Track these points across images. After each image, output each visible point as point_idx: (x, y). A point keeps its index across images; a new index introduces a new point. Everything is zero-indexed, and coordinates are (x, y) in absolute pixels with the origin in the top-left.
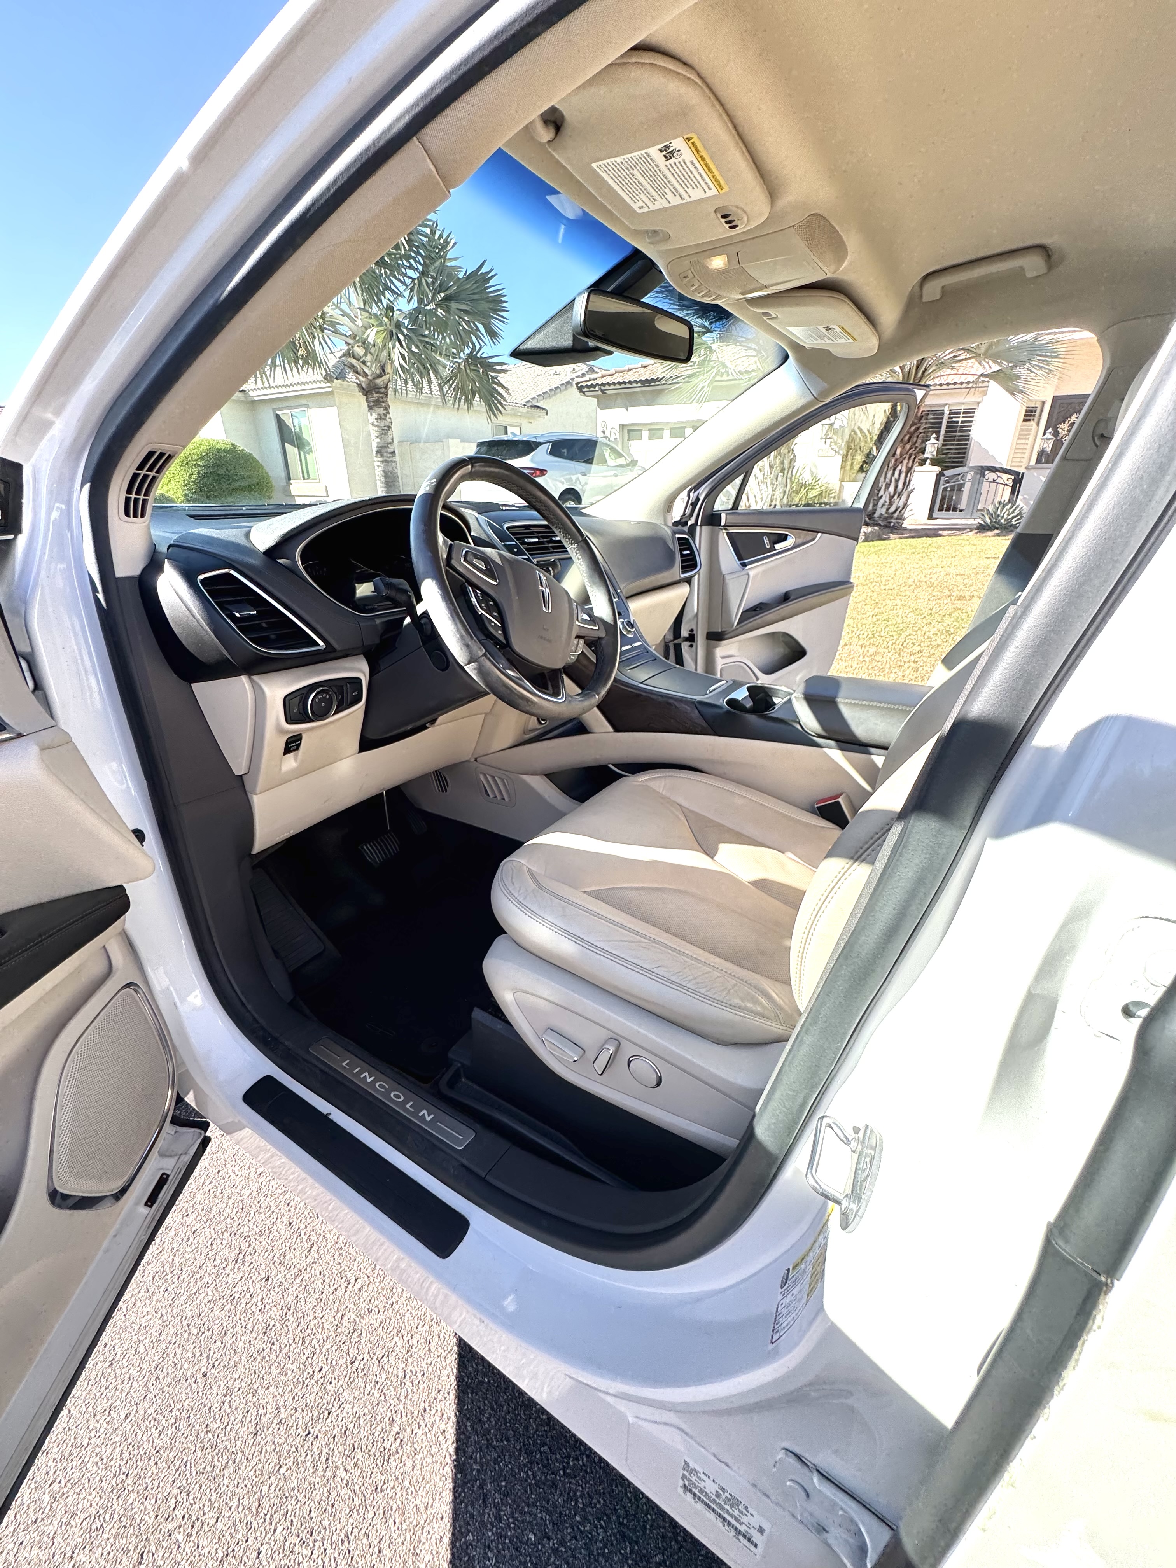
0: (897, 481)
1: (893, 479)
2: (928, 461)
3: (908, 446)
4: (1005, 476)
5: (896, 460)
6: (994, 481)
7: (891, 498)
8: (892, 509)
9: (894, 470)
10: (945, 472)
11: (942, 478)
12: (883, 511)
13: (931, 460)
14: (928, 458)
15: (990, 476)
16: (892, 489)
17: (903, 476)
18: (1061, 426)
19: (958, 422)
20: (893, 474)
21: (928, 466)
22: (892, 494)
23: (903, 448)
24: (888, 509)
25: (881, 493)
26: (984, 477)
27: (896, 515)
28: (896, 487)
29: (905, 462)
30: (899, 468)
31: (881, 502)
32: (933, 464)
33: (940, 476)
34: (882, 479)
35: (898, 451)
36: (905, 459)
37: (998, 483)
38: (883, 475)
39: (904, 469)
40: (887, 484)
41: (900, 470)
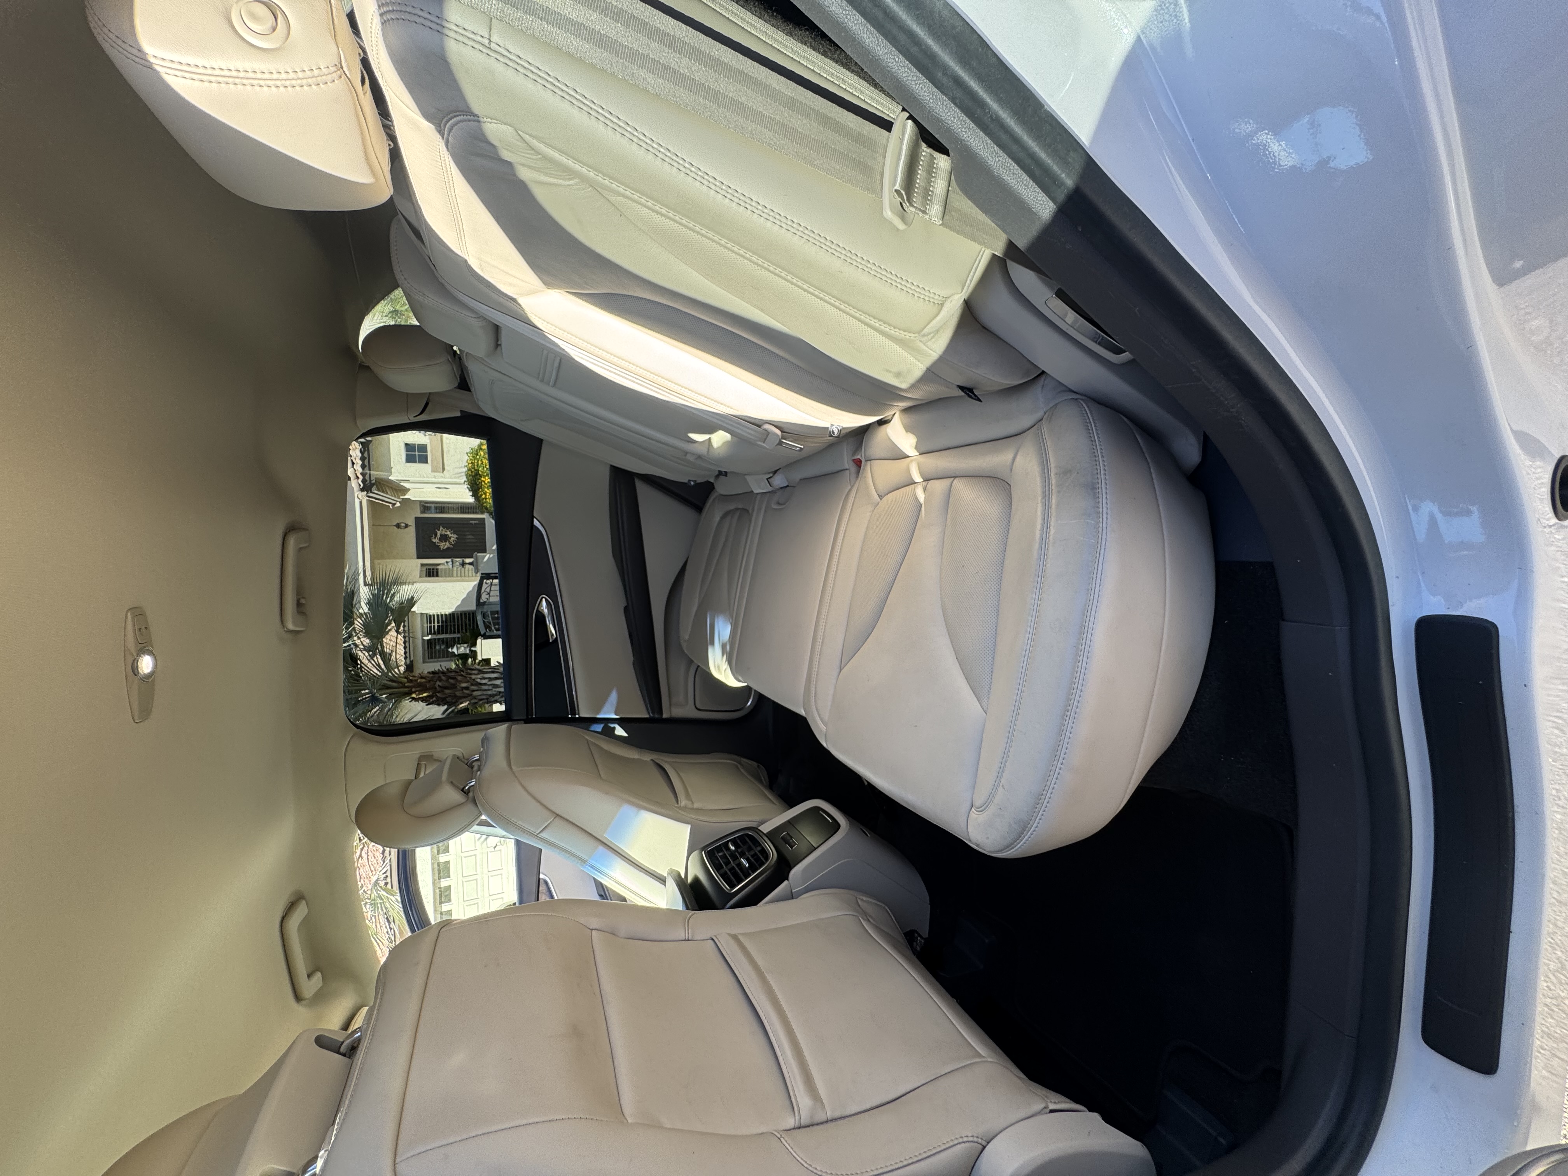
0: (490, 679)
1: (489, 683)
2: (473, 649)
3: (459, 678)
4: (484, 586)
5: (472, 685)
6: (489, 594)
9: (481, 684)
10: (482, 633)
11: (487, 634)
13: (472, 647)
14: (470, 650)
15: (484, 597)
18: (442, 548)
19: (438, 626)
20: (485, 684)
21: (478, 648)
23: (461, 682)
26: (485, 602)
28: (496, 678)
29: (473, 677)
30: (479, 680)
32: (475, 645)
33: (486, 637)
34: (489, 693)
35: (464, 685)
36: (470, 678)
37: (489, 596)
38: (485, 693)
39: (479, 676)
40: (493, 688)
41: (481, 679)
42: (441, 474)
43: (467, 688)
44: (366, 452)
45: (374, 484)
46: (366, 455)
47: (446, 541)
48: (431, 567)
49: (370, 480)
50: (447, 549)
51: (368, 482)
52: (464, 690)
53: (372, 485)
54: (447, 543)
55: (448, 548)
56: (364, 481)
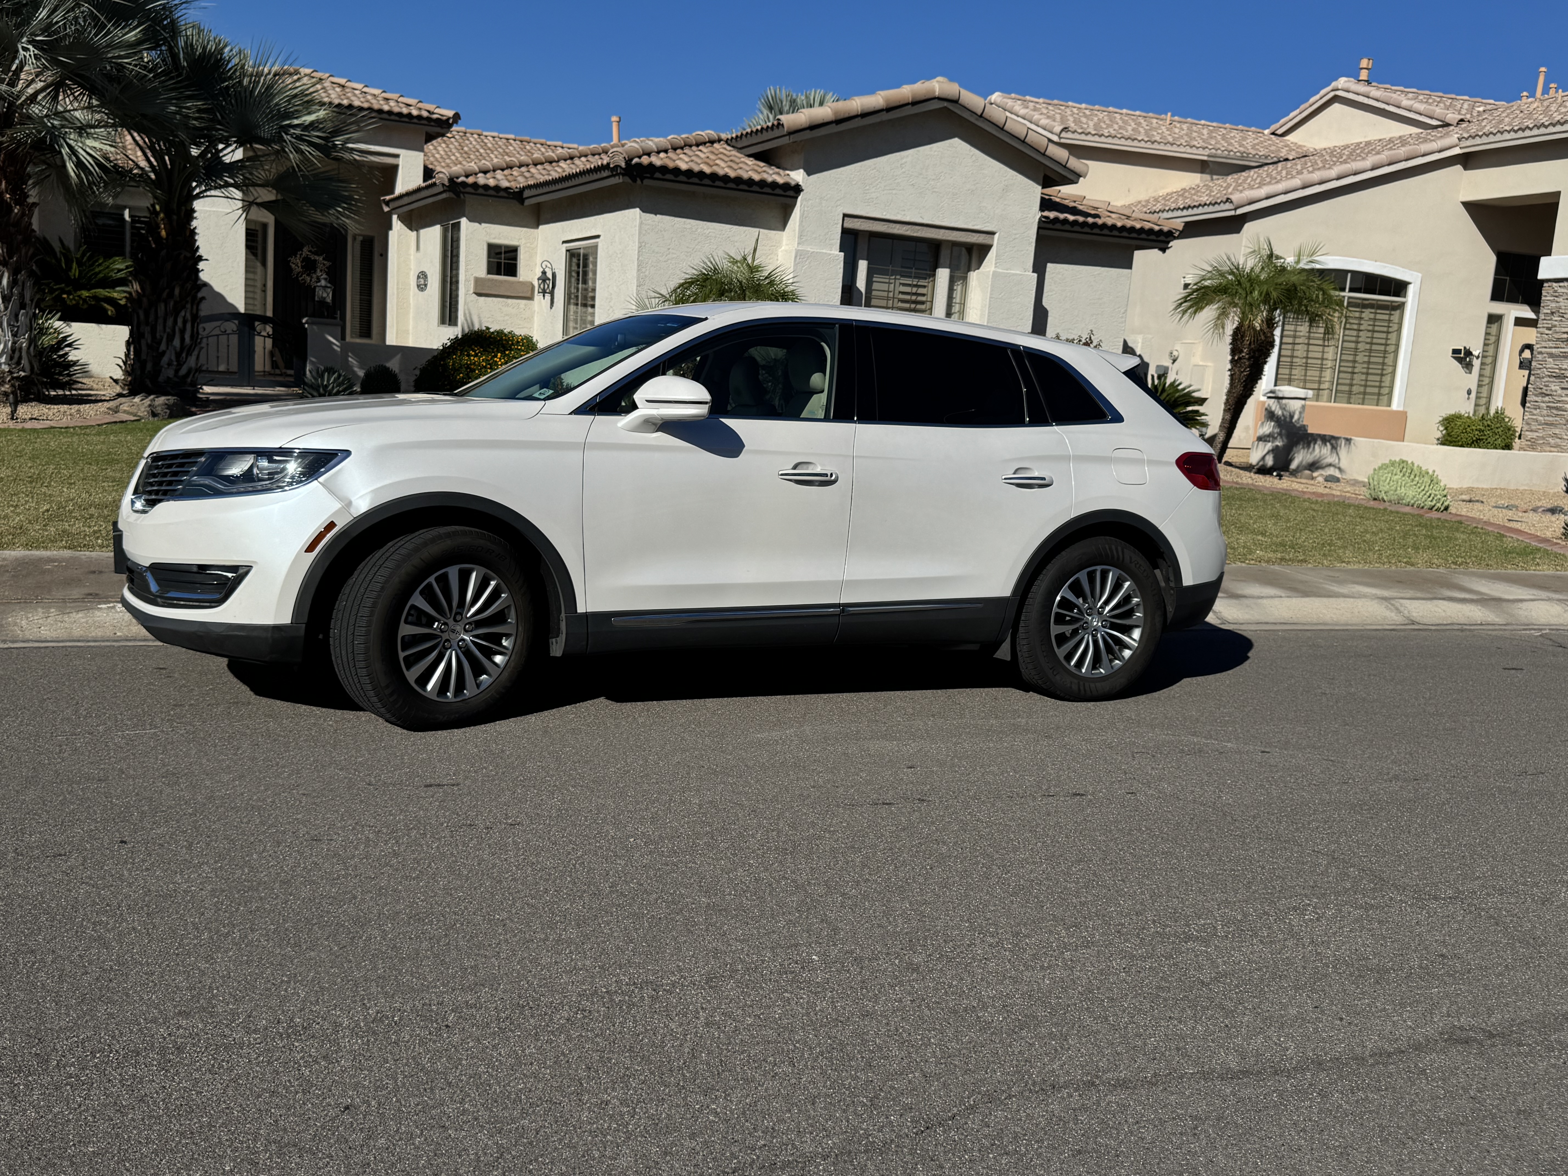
0: (183, 332)
3: (189, 286)
5: (176, 303)
7: (178, 355)
8: (183, 371)
12: (171, 373)
16: (177, 342)
17: (189, 326)
18: (292, 259)
22: (178, 349)
23: (182, 287)
24: (177, 371)
25: (163, 347)
26: (254, 329)
27: (189, 380)
28: (182, 340)
29: (189, 306)
30: (183, 313)
31: (165, 359)
34: (160, 328)
35: (177, 291)
36: (187, 302)
37: (265, 337)
38: (160, 321)
39: (188, 316)
40: (168, 335)
41: (184, 317)
42: (472, 291)
43: (171, 295)
44: (505, 195)
45: (458, 196)
46: (502, 194)
47: (302, 267)
48: (260, 239)
49: (464, 193)
50: (290, 267)
51: (462, 189)
52: (167, 291)
53: (457, 194)
54: (300, 269)
55: (291, 270)
56: (464, 184)
